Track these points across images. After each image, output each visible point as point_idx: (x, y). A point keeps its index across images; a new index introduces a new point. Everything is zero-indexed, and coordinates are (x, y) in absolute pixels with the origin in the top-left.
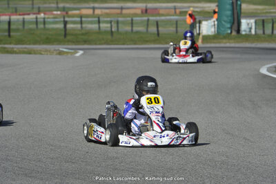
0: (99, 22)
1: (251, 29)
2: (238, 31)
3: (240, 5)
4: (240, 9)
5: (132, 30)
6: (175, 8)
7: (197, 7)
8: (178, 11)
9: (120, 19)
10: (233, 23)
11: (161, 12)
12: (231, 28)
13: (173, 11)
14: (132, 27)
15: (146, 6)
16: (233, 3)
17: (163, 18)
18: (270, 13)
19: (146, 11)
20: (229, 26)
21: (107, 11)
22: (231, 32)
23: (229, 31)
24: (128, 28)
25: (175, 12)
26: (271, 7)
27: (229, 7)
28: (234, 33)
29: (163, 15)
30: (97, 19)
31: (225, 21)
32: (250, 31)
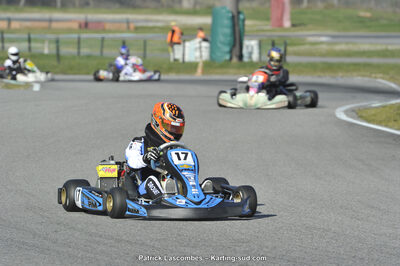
0: (29, 40)
1: (251, 54)
2: (241, 57)
3: (244, 20)
4: (244, 25)
5: (79, 53)
6: (128, 22)
7: (157, 21)
8: (132, 26)
9: (61, 36)
10: (234, 46)
11: (108, 26)
12: (231, 52)
13: (125, 25)
14: (79, 48)
15: (86, 18)
16: (233, 17)
17: (111, 35)
18: (264, 31)
19: (86, 25)
20: (227, 49)
21: (28, 24)
22: (231, 59)
23: (227, 57)
24: (73, 50)
25: (128, 28)
26: (266, 23)
27: (227, 22)
28: (235, 60)
29: (110, 31)
30: (26, 36)
31: (221, 43)
32: (250, 57)
